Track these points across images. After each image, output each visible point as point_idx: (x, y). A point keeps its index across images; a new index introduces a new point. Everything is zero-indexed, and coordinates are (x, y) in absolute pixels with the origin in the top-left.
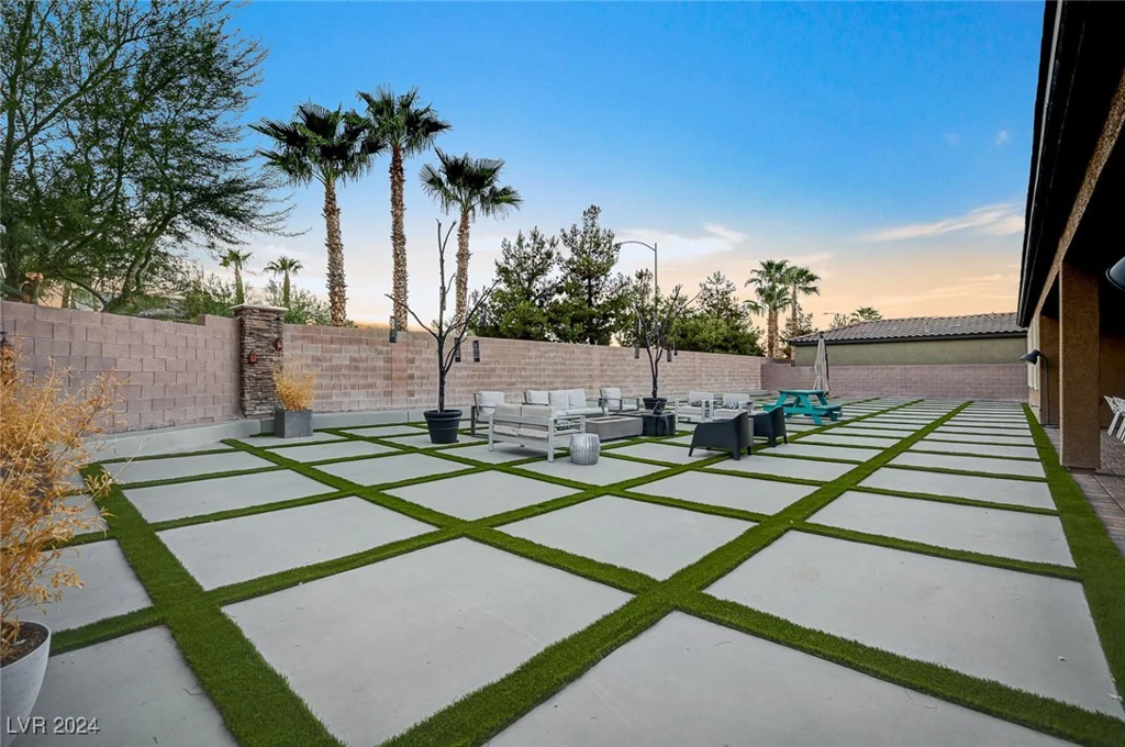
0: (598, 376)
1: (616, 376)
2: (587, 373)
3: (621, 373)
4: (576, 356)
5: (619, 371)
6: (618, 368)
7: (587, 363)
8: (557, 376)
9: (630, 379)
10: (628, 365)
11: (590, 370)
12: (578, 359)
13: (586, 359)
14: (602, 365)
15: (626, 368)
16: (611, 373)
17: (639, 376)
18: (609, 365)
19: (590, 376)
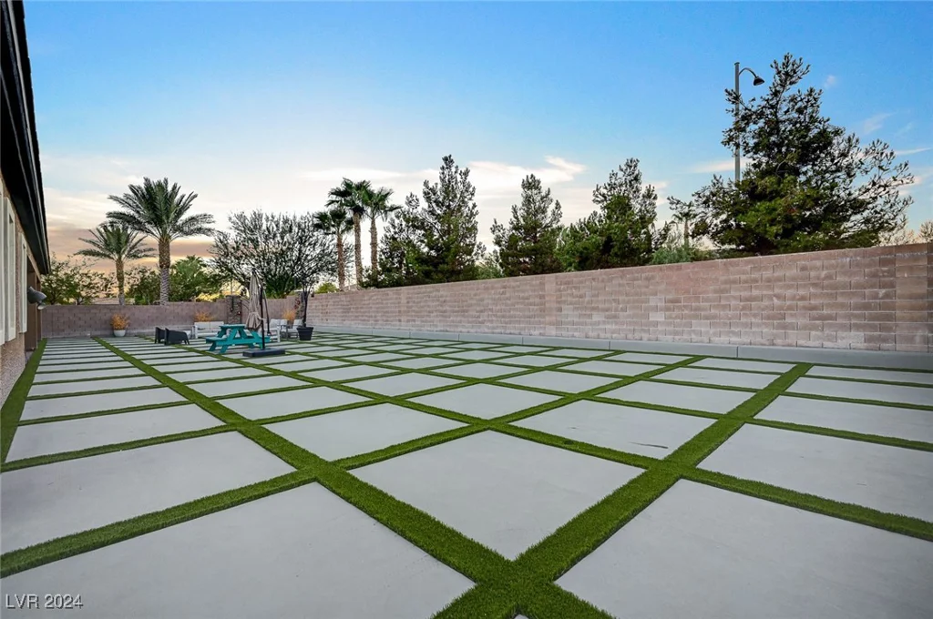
0: (405, 312)
1: (420, 312)
2: (397, 310)
3: (426, 308)
4: (389, 297)
5: (422, 307)
6: (422, 304)
7: (397, 301)
8: (378, 312)
9: (435, 314)
10: (433, 301)
11: (399, 307)
12: (391, 299)
13: (396, 298)
14: (408, 302)
15: (430, 303)
16: (416, 309)
17: (445, 312)
18: (414, 302)
19: (400, 312)
